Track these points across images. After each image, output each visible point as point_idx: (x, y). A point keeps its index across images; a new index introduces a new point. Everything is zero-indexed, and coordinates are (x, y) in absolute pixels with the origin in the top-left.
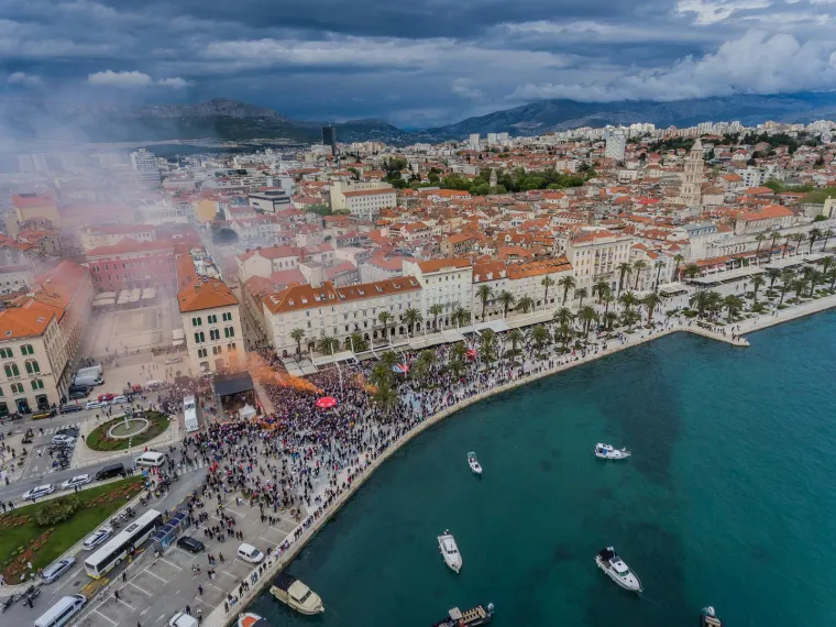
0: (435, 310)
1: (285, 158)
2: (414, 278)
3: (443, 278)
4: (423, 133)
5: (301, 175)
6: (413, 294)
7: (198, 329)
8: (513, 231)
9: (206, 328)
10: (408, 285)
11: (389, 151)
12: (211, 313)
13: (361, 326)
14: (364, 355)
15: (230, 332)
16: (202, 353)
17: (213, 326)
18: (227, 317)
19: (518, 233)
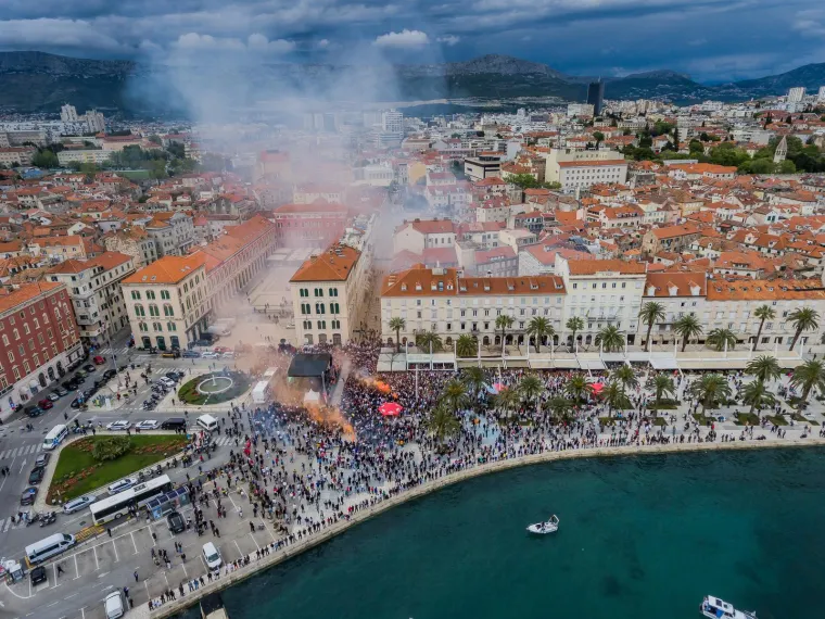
0: (574, 324)
1: (535, 119)
2: (560, 280)
3: (599, 284)
4: (729, 87)
5: (536, 139)
6: (554, 299)
7: (305, 300)
8: (764, 229)
9: (312, 300)
10: (548, 285)
11: (662, 111)
12: (319, 286)
13: (480, 326)
14: (469, 363)
15: (335, 308)
16: (307, 325)
17: (320, 300)
18: (333, 292)
19: (771, 232)
